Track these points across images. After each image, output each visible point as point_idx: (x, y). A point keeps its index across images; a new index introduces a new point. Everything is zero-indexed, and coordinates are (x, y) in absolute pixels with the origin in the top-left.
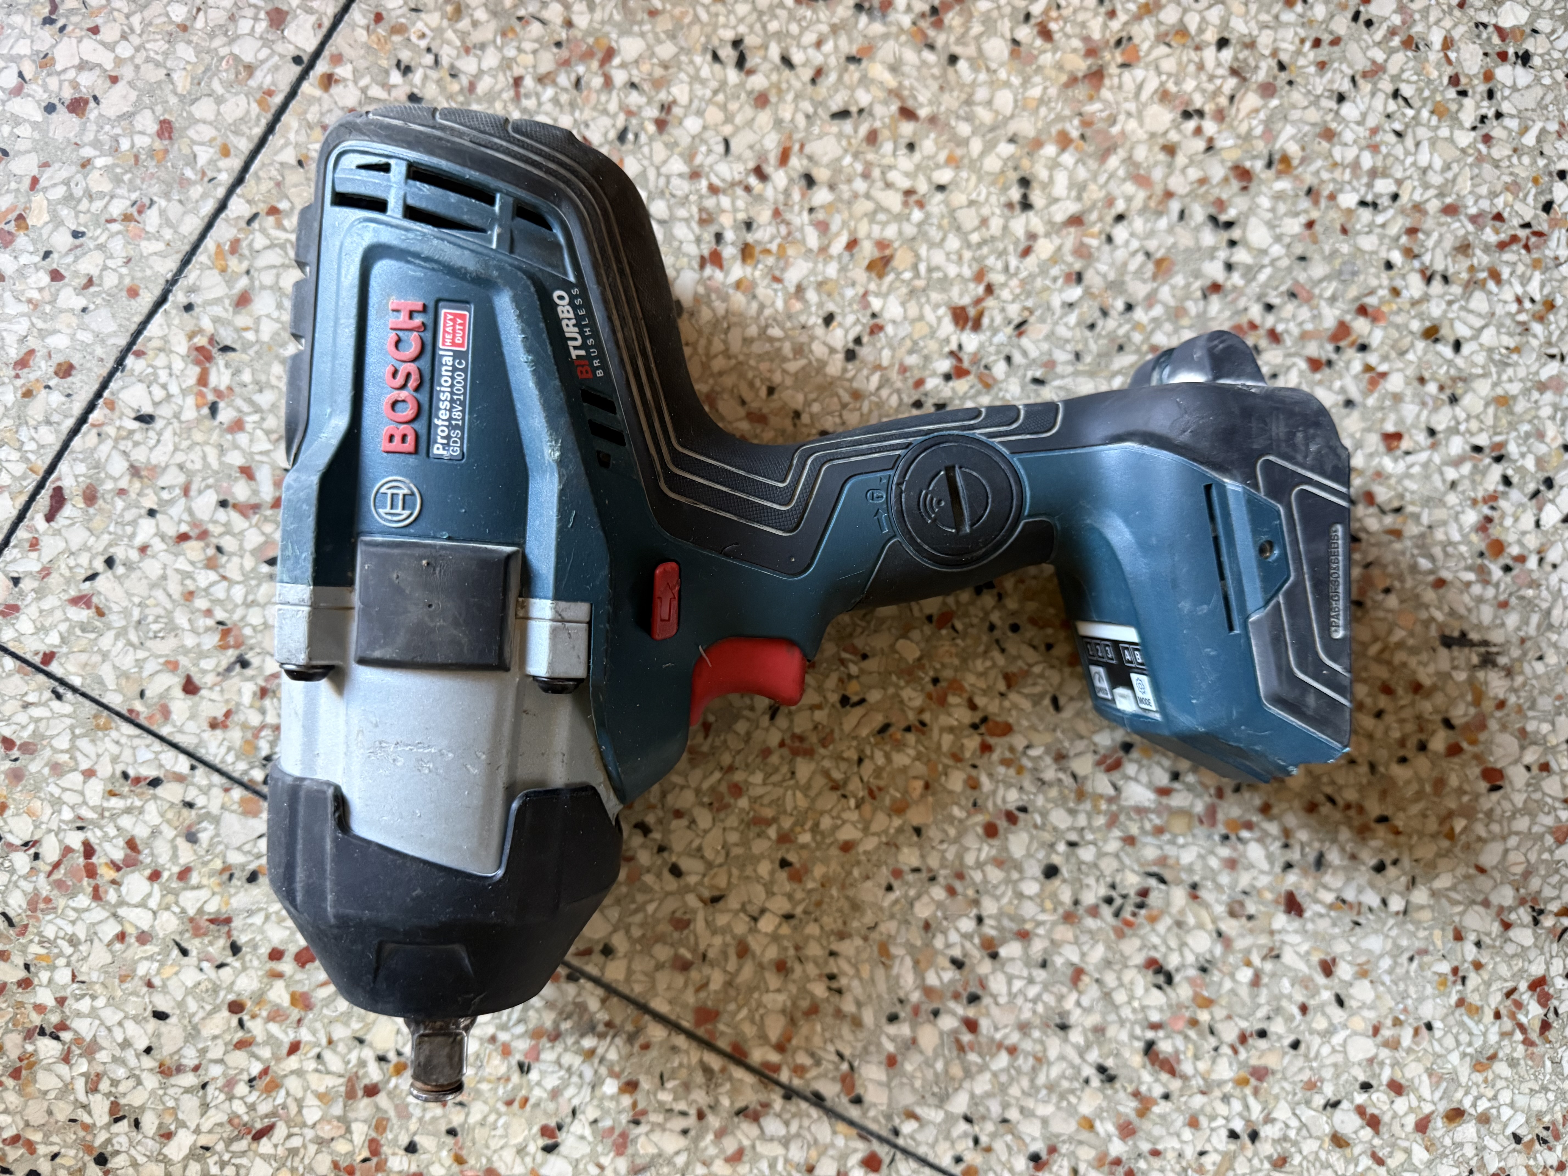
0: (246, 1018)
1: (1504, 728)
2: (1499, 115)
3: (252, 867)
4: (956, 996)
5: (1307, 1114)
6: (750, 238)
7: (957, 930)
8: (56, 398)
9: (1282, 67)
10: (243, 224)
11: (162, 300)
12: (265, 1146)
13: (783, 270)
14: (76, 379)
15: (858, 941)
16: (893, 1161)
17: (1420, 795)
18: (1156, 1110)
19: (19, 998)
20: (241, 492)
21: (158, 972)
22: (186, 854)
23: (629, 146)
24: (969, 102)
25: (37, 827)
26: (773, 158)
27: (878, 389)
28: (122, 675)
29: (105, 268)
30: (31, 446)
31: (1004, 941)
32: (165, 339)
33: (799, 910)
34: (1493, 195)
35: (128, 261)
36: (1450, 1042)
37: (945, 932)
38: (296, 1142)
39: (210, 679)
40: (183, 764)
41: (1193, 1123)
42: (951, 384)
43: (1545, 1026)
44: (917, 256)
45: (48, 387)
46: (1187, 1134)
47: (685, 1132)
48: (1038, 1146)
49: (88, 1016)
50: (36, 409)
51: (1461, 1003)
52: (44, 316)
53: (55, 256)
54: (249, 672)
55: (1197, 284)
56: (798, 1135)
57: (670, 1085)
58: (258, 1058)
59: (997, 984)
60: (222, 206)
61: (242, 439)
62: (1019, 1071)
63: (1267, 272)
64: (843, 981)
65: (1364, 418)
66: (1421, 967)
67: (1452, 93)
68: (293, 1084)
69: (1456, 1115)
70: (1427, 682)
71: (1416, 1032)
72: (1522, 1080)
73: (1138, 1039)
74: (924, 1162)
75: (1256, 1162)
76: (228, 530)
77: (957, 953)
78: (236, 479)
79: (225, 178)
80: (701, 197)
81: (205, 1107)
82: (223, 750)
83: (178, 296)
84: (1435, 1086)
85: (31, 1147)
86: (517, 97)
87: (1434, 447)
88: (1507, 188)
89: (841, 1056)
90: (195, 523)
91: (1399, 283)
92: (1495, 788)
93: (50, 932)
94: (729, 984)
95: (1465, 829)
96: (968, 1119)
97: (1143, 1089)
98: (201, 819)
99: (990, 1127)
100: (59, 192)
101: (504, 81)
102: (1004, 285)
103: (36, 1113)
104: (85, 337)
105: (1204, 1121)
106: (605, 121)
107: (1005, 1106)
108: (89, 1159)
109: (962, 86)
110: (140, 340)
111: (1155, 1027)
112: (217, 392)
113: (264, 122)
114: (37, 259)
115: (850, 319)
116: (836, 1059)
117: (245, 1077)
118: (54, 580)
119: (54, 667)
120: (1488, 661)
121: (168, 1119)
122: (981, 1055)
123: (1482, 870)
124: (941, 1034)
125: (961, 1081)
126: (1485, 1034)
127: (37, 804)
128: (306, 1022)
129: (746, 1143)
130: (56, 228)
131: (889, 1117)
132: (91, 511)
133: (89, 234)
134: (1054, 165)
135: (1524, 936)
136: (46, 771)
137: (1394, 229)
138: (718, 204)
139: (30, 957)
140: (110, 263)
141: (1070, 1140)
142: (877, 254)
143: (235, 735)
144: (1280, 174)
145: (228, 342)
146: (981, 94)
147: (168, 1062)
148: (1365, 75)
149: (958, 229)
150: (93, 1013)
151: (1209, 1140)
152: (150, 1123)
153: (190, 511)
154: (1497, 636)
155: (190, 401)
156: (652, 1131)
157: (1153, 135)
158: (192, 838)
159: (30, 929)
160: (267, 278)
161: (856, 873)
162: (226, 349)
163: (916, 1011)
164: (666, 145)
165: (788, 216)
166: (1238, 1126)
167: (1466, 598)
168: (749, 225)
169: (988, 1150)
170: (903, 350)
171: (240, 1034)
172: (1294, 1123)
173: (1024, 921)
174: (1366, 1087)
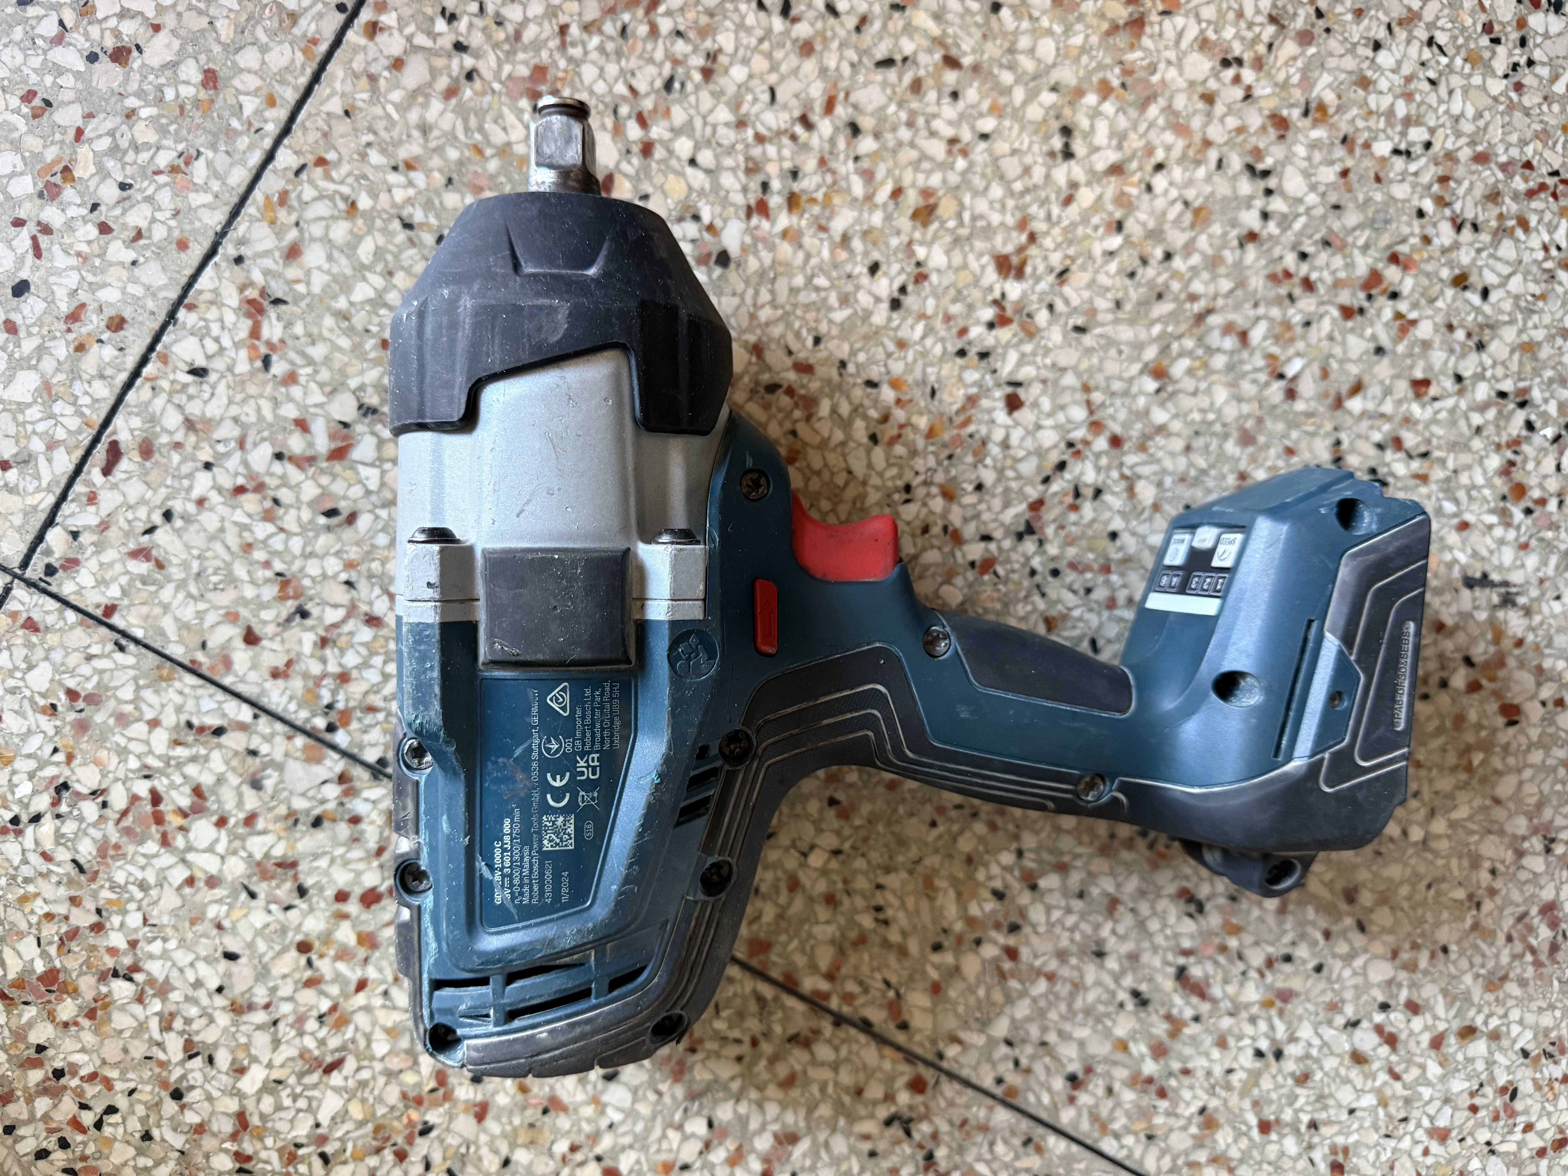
0: (314, 957)
1: (1522, 665)
2: (1530, 63)
3: (316, 812)
4: (997, 926)
5: (1328, 1033)
6: (796, 187)
7: (998, 863)
8: (108, 352)
9: (1319, 14)
10: (291, 175)
11: (212, 252)
12: (336, 1079)
13: (829, 219)
14: (128, 333)
15: (904, 875)
16: (937, 1082)
17: (1440, 731)
18: (1187, 1031)
19: (92, 941)
20: (296, 444)
21: (228, 914)
22: (252, 800)
23: (675, 95)
24: (1012, 50)
25: (104, 775)
26: (818, 107)
27: (923, 337)
28: (183, 626)
29: (154, 220)
30: (85, 400)
31: (1043, 874)
32: (216, 291)
33: (846, 846)
34: (1523, 143)
35: (177, 213)
36: (1464, 963)
37: (986, 865)
38: (365, 1075)
39: (270, 629)
40: (245, 713)
41: (1222, 1043)
42: (994, 332)
43: (1554, 948)
44: (962, 205)
45: (100, 341)
46: (1216, 1054)
47: (739, 1059)
48: (1074, 1067)
49: (161, 957)
50: (89, 363)
51: (1476, 926)
52: (94, 270)
53: (103, 208)
54: (309, 622)
55: (1234, 233)
56: (847, 1060)
57: (725, 1014)
58: (327, 995)
59: (1037, 914)
60: (270, 157)
61: (296, 391)
62: (1057, 996)
63: (1302, 220)
64: (890, 913)
65: (1393, 365)
66: (1438, 894)
67: (1485, 41)
68: (361, 1020)
69: (1468, 1032)
70: (1449, 621)
71: (1433, 955)
72: (1531, 999)
73: (1169, 964)
74: (967, 1083)
75: (1280, 1079)
76: (284, 481)
77: (998, 884)
78: (291, 432)
79: (272, 129)
80: (747, 146)
81: (276, 1043)
82: (285, 699)
83: (228, 249)
84: (1449, 1006)
85: (108, 1084)
86: (563, 46)
87: (1461, 393)
88: (1537, 136)
89: (887, 983)
90: (251, 475)
91: (1430, 231)
92: (1512, 723)
93: (120, 877)
94: (781, 916)
95: (1483, 763)
96: (1009, 1043)
97: (1175, 1011)
98: (265, 766)
99: (1029, 1050)
100: (104, 143)
101: (549, 29)
102: (1047, 233)
103: (112, 1050)
104: (136, 290)
105: (1231, 1041)
106: (652, 70)
107: (1044, 1030)
108: (165, 1095)
109: (1004, 34)
110: (192, 293)
111: (1186, 953)
112: (269, 344)
113: (309, 72)
114: (84, 211)
115: (895, 268)
116: (882, 986)
117: (315, 1013)
118: (113, 533)
119: (116, 620)
120: (1508, 601)
121: (241, 1055)
122: (1022, 982)
123: (1497, 801)
124: (983, 962)
125: (1003, 1006)
126: (1497, 956)
127: (103, 754)
128: (373, 960)
129: (798, 1067)
130: (103, 180)
131: (934, 1042)
132: (148, 464)
133: (137, 186)
134: (1095, 114)
135: (1536, 863)
136: (111, 721)
137: (1426, 178)
138: (764, 153)
139: (101, 903)
140: (159, 216)
141: (1106, 1060)
142: (921, 203)
143: (297, 684)
144: (1316, 123)
145: (280, 295)
146: (1024, 42)
147: (240, 1000)
148: (1400, 23)
149: (1002, 177)
150: (165, 955)
151: (1235, 1059)
152: (223, 1059)
153: (245, 463)
154: (1516, 577)
155: (243, 354)
156: (708, 1058)
157: (1192, 84)
158: (256, 785)
159: (101, 875)
160: (317, 230)
161: (901, 810)
162: (277, 302)
163: (959, 940)
164: (713, 94)
165: (833, 165)
166: (1264, 1045)
167: (1488, 540)
168: (795, 174)
169: (1028, 1071)
170: (948, 298)
171: (308, 974)
172: (1316, 1042)
173: (1062, 853)
174: (1385, 1007)
